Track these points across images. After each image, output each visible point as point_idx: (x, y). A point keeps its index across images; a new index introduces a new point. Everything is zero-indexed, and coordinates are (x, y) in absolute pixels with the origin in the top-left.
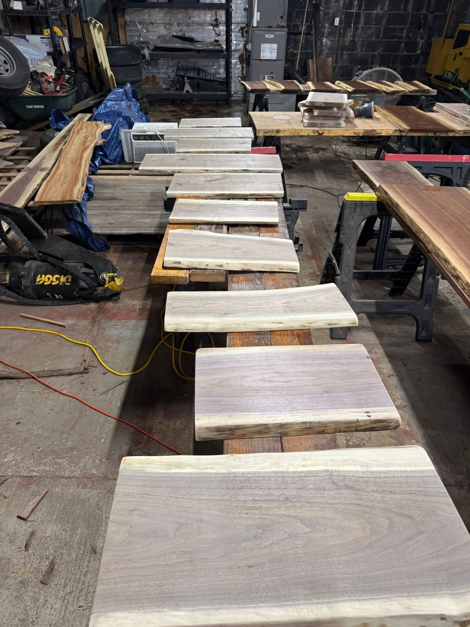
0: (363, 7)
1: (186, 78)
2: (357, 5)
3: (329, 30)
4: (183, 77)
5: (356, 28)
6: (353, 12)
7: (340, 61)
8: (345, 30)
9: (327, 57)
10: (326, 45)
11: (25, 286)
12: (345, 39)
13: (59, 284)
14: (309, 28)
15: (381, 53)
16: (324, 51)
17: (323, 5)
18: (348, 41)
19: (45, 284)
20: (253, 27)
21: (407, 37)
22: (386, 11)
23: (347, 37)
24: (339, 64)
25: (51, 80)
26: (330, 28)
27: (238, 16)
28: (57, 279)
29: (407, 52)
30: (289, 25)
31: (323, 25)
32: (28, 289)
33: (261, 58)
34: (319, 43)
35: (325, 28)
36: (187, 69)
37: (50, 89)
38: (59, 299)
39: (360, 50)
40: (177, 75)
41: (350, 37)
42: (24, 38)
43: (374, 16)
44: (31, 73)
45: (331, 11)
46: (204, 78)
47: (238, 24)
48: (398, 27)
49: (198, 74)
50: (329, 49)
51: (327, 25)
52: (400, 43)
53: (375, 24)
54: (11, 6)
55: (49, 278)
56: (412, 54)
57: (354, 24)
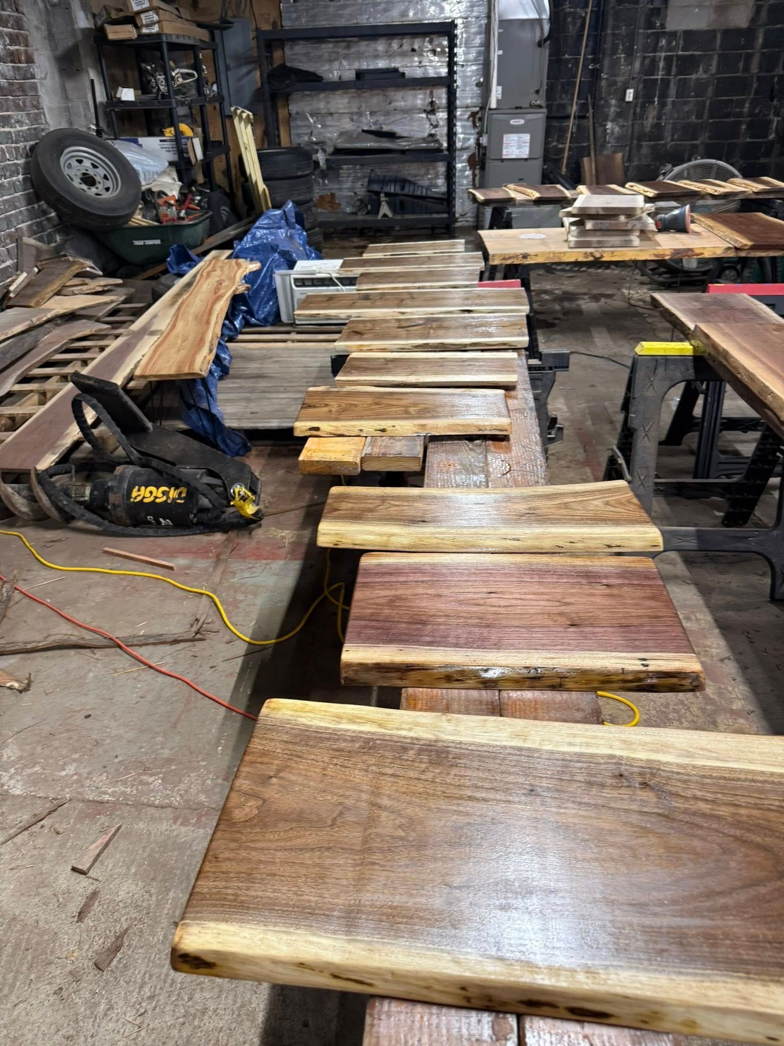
0: (674, 69)
1: (382, 195)
2: (663, 68)
3: (616, 109)
4: (378, 194)
5: (663, 104)
6: (657, 79)
7: (636, 158)
8: (643, 107)
9: (615, 152)
10: (612, 132)
11: (114, 505)
12: (645, 123)
13: (166, 501)
14: (583, 107)
15: (707, 141)
16: (609, 143)
17: (605, 71)
18: (649, 125)
19: (146, 501)
20: (490, 109)
21: (751, 114)
22: (712, 75)
23: (647, 118)
24: (636, 163)
25: (172, 202)
26: (619, 106)
27: (467, 96)
28: (164, 493)
29: (751, 137)
30: (552, 105)
31: (607, 101)
32: (119, 509)
33: (504, 157)
34: (599, 131)
35: (609, 106)
36: (384, 181)
37: (170, 216)
38: (167, 527)
39: (669, 139)
40: (368, 191)
41: (654, 118)
42: (136, 142)
43: (692, 83)
44: (143, 193)
45: (620, 79)
46: (411, 193)
47: (467, 107)
48: (735, 98)
49: (403, 188)
50: (618, 139)
51: (613, 102)
52: (740, 123)
53: (695, 96)
54: (118, 96)
55: (151, 492)
56: (760, 140)
57: (659, 98)
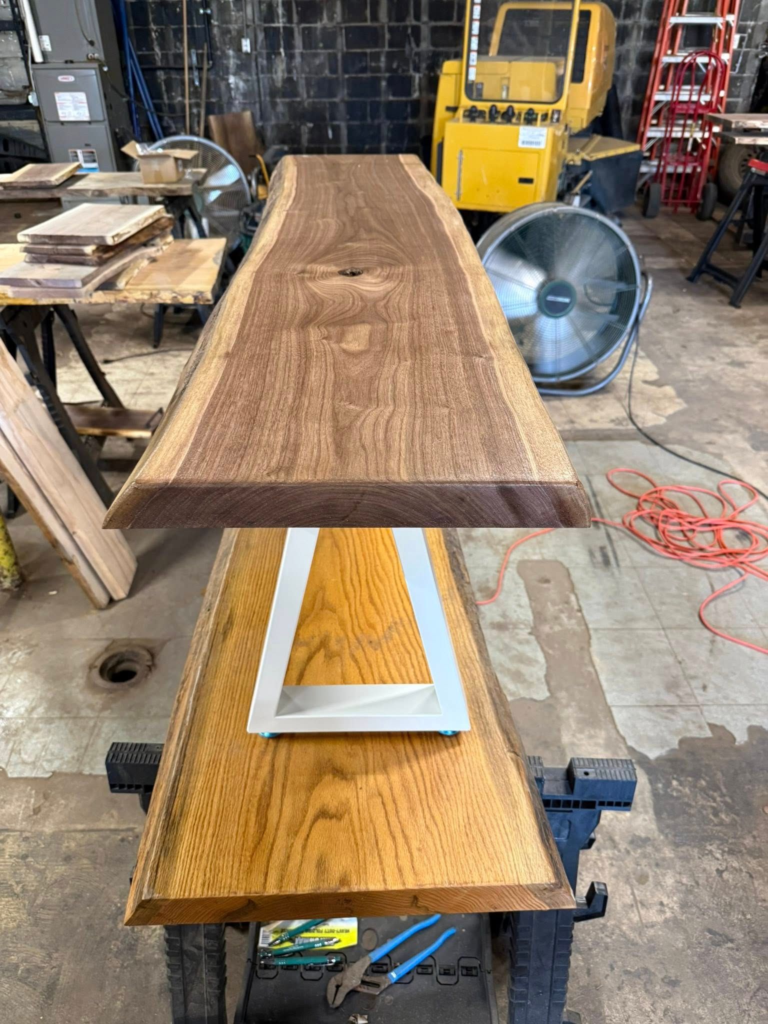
0: (295, 18)
2: (283, 15)
3: (236, 61)
5: (290, 57)
6: (279, 28)
7: (273, 118)
8: (267, 59)
9: (244, 110)
12: (274, 76)
14: (202, 58)
15: (346, 99)
16: (236, 99)
17: (215, 16)
18: (280, 79)
20: (35, 63)
21: (389, 69)
22: (338, 23)
23: (276, 72)
24: (273, 122)
26: (238, 57)
29: (394, 95)
31: (223, 52)
33: (62, 119)
34: (222, 85)
35: (227, 57)
39: (305, 96)
41: (283, 71)
43: (318, 32)
45: (233, 27)
48: (368, 51)
50: (245, 95)
51: (231, 52)
52: (378, 80)
53: (325, 47)
56: (404, 99)
57: (285, 49)
